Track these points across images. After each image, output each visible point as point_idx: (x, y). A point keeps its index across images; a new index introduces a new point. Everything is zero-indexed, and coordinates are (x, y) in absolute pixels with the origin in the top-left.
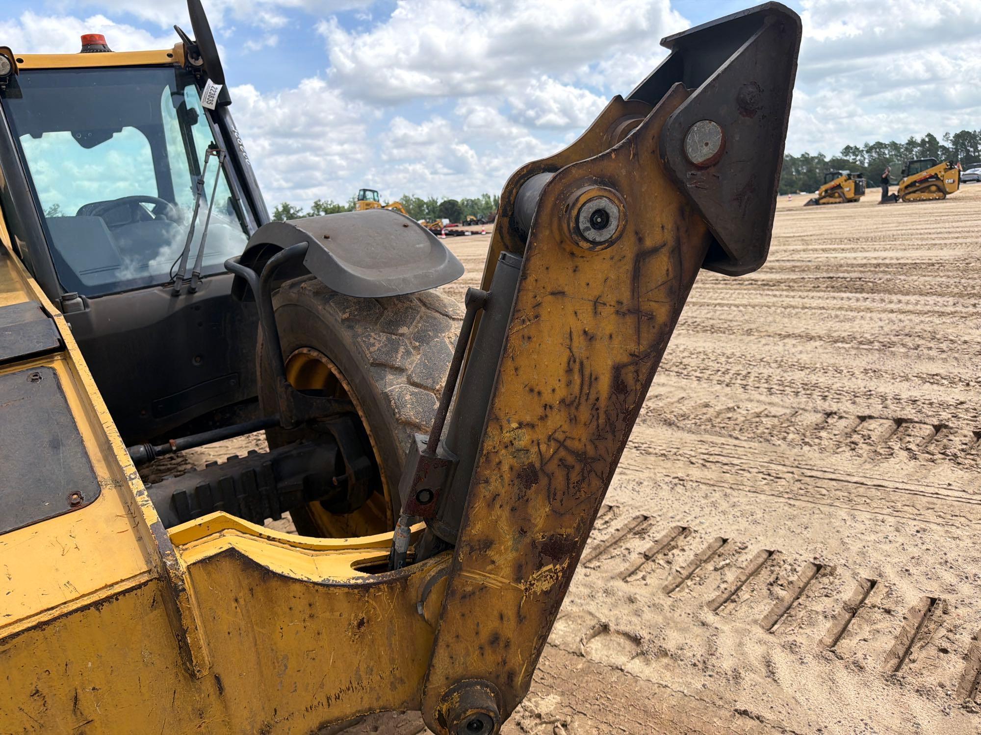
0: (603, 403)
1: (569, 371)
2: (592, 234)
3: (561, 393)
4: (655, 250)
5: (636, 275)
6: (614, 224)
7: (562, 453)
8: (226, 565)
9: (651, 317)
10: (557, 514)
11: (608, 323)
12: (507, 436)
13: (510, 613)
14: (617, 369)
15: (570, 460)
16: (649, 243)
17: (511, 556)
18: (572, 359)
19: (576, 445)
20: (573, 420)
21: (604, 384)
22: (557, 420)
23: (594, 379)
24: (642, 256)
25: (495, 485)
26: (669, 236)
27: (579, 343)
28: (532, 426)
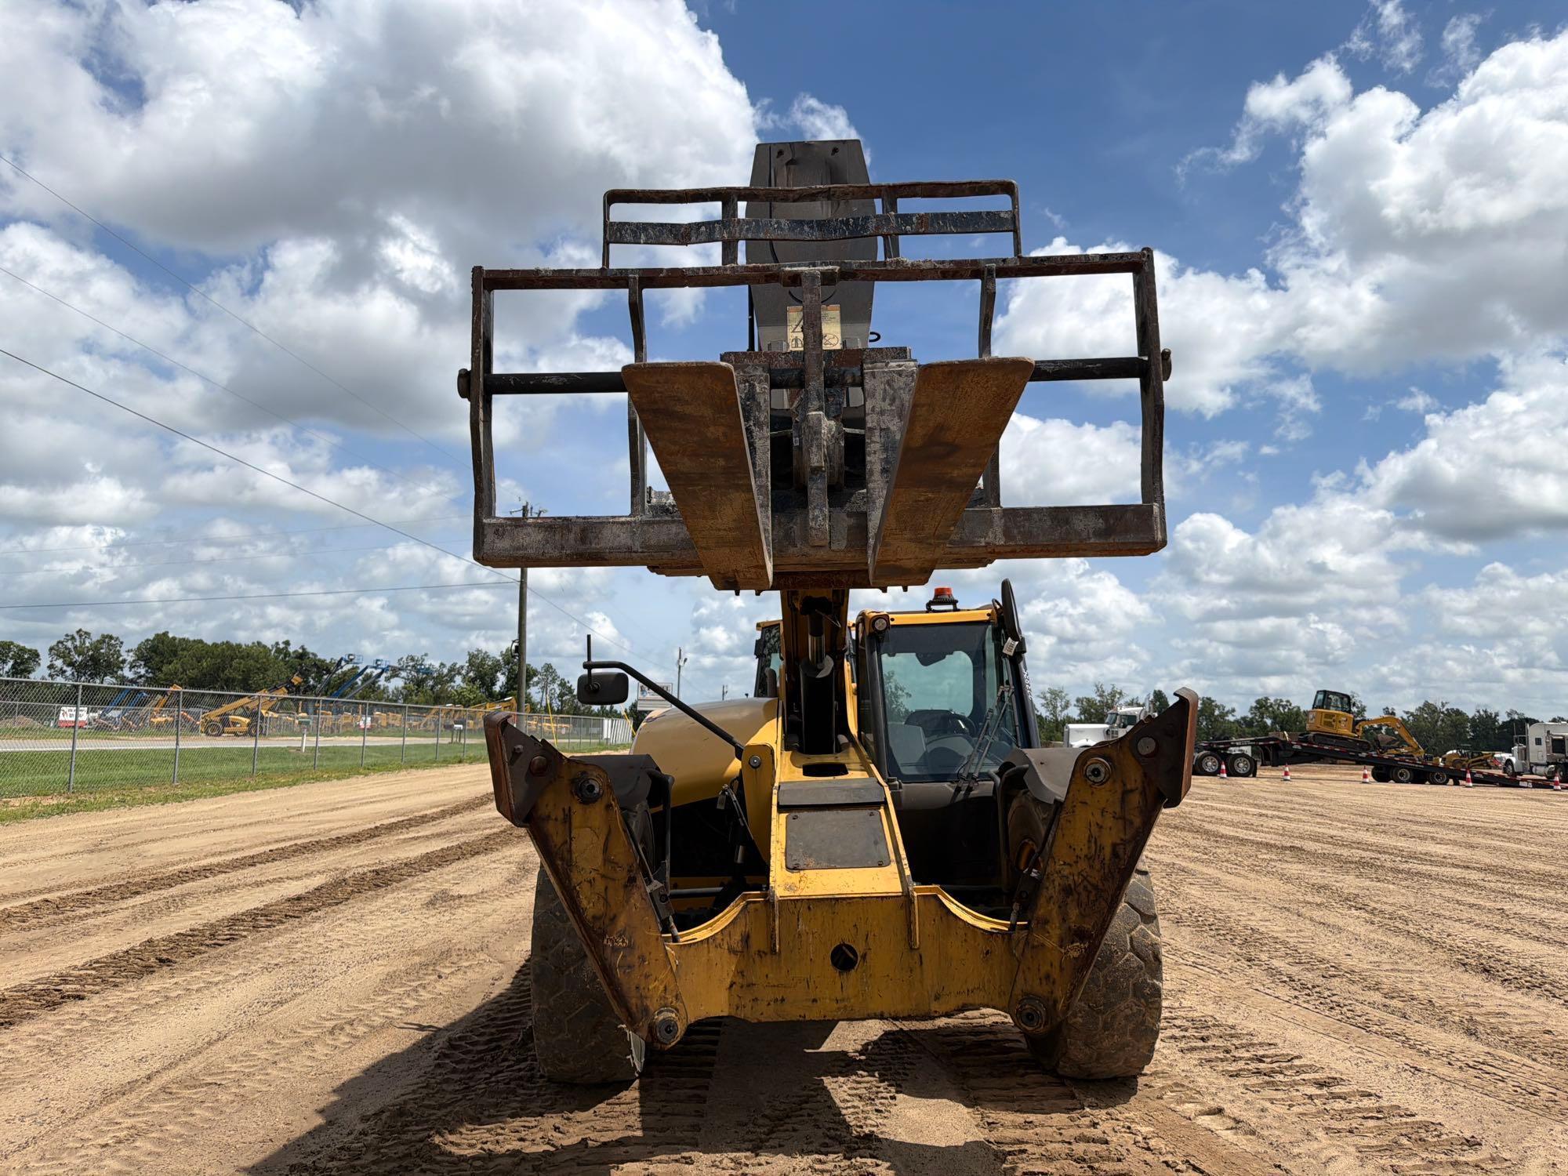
0: (1107, 862)
1: (1089, 841)
2: (1092, 778)
3: (1085, 851)
4: (1132, 791)
5: (1123, 801)
6: (1103, 775)
7: (1085, 883)
8: (932, 900)
9: (1132, 823)
10: (1082, 915)
11: (1109, 822)
12: (1058, 867)
13: (1056, 964)
14: (1114, 846)
15: (1089, 888)
16: (1129, 787)
17: (1058, 932)
18: (1091, 836)
19: (1094, 881)
20: (1091, 867)
21: (1108, 851)
22: (1083, 865)
23: (1102, 848)
24: (1125, 793)
25: (1051, 891)
26: (1139, 785)
27: (1094, 828)
28: (1070, 865)
